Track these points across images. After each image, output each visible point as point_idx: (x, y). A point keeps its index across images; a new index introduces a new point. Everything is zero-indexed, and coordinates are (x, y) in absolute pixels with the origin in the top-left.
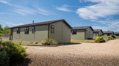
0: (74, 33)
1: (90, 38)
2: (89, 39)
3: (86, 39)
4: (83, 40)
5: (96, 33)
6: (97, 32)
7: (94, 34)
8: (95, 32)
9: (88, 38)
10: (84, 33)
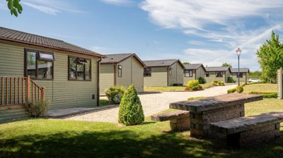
0: (147, 74)
1: (178, 83)
2: (175, 85)
3: (170, 86)
4: (165, 87)
5: (191, 72)
6: (192, 70)
7: (187, 75)
8: (189, 70)
9: (173, 83)
10: (166, 73)
